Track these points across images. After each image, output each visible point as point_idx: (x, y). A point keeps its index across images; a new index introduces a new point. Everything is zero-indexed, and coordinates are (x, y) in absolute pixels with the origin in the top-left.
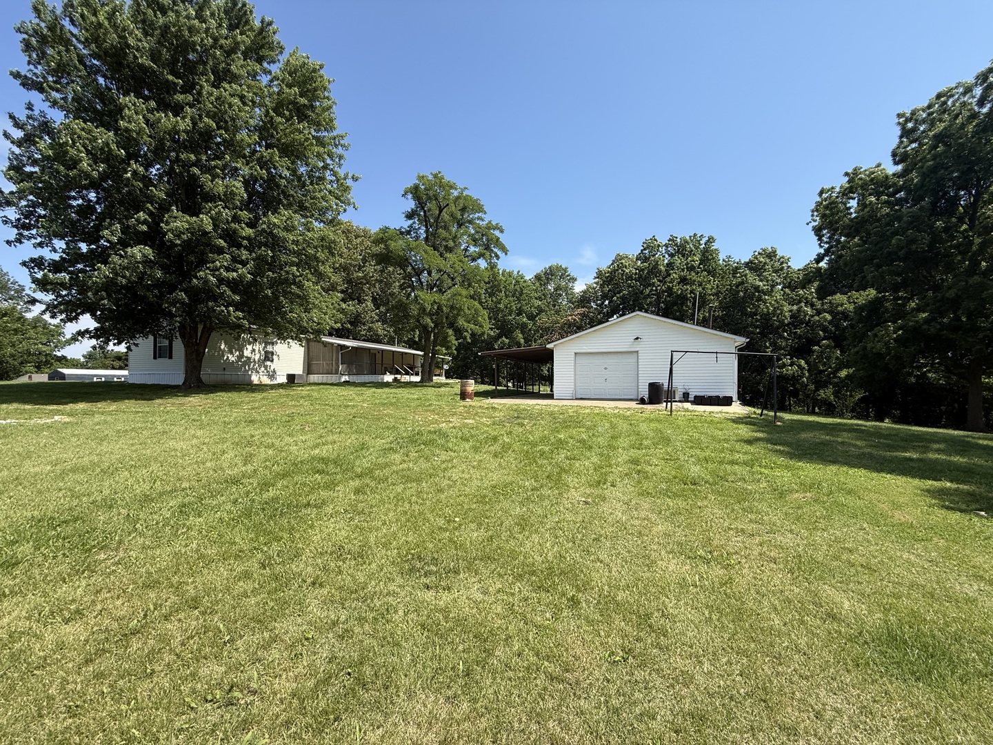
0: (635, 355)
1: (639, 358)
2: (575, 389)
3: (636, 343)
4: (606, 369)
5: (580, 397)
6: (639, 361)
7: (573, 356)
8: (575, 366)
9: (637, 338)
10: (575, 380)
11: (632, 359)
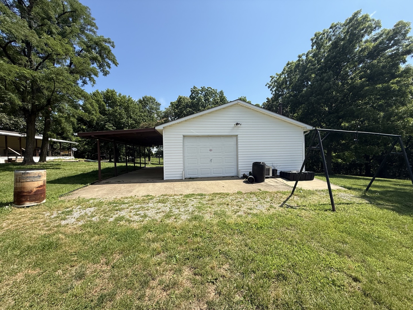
0: (235, 139)
1: (239, 141)
2: (184, 170)
3: (235, 128)
4: (211, 150)
5: (189, 176)
6: (239, 143)
7: (182, 139)
8: (183, 148)
9: (237, 124)
10: (184, 161)
11: (233, 141)
